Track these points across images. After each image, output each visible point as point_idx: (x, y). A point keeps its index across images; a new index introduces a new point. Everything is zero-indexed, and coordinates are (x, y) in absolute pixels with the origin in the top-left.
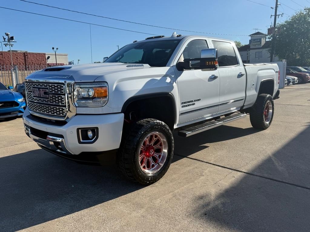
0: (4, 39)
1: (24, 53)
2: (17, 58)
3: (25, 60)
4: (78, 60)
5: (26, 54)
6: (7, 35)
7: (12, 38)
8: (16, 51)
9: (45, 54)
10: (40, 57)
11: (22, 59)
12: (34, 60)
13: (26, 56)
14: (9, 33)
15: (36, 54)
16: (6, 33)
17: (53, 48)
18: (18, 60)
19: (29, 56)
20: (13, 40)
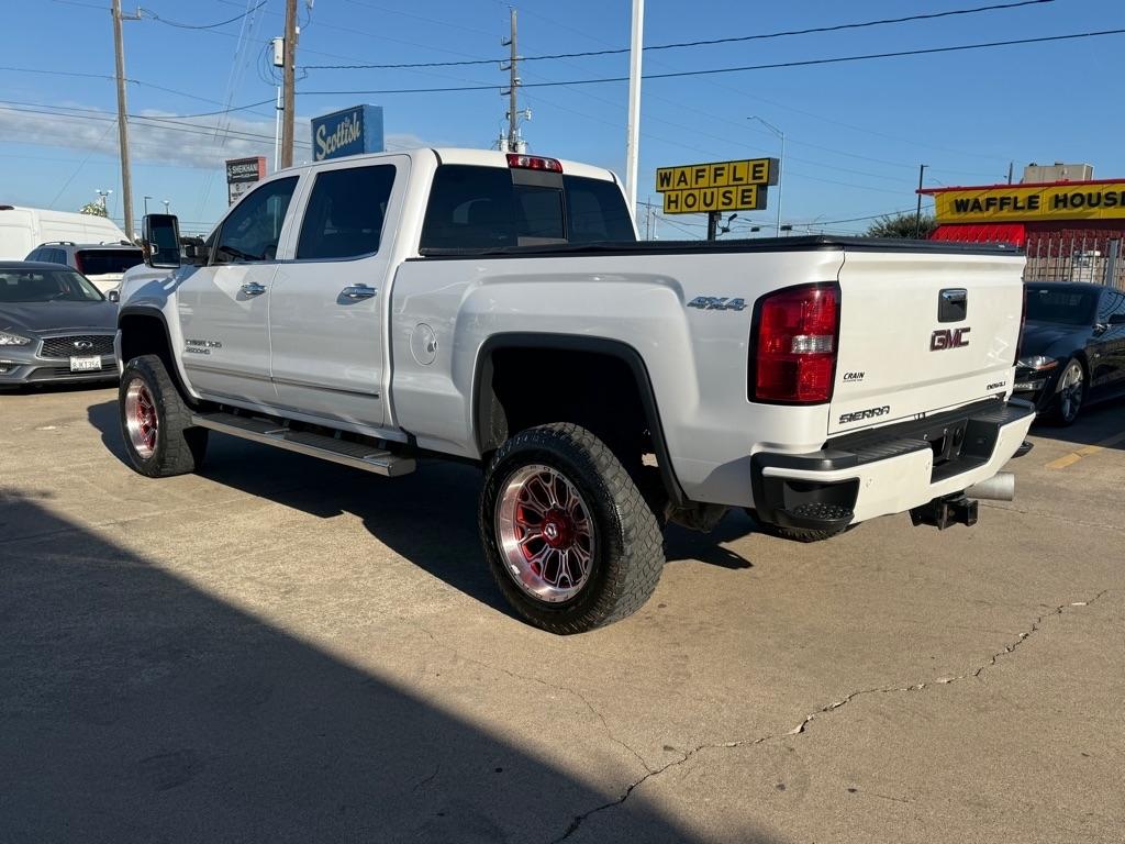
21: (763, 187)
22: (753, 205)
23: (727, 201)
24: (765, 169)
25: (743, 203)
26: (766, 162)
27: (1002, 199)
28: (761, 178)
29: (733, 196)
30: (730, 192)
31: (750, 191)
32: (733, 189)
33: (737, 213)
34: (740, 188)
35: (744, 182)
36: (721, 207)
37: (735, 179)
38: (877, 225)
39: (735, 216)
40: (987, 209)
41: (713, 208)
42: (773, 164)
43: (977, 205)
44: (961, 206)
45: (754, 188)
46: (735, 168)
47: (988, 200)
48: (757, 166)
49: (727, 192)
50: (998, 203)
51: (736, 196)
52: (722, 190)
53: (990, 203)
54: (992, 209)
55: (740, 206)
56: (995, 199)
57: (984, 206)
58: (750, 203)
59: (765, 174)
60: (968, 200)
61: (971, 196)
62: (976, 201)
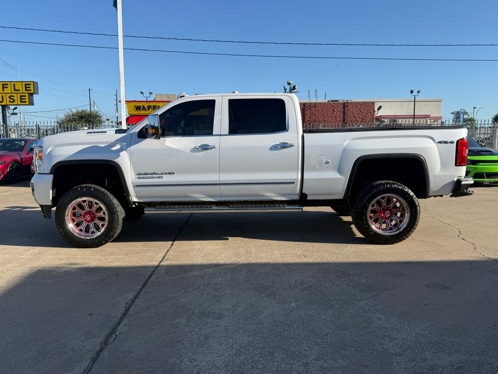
0: (285, 90)
1: (344, 103)
2: (333, 110)
3: (344, 113)
4: (474, 108)
5: (346, 104)
6: (289, 84)
7: (294, 88)
8: (337, 101)
9: (373, 103)
10: (366, 108)
11: (340, 112)
12: (356, 113)
13: (346, 107)
14: (291, 82)
15: (361, 104)
16: (288, 82)
17: (412, 92)
18: (334, 114)
19: (350, 106)
20: (295, 90)
21: (31, 95)
22: (28, 103)
23: (12, 101)
24: (32, 86)
25: (21, 102)
26: (32, 83)
27: (154, 106)
28: (30, 90)
29: (15, 98)
30: (13, 96)
31: (25, 96)
32: (15, 95)
33: (17, 106)
34: (19, 95)
35: (21, 91)
36: (8, 103)
37: (15, 90)
38: (67, 114)
39: (16, 108)
40: (149, 110)
41: (4, 103)
42: (35, 84)
43: (144, 108)
44: (138, 108)
45: (27, 95)
46: (14, 85)
47: (148, 106)
48: (27, 85)
49: (11, 96)
50: (152, 107)
51: (17, 98)
52: (8, 95)
53: (149, 107)
54: (150, 110)
55: (19, 103)
56: (151, 106)
57: (147, 108)
58: (25, 102)
59: (32, 88)
60: (140, 106)
61: (141, 104)
62: (144, 106)
